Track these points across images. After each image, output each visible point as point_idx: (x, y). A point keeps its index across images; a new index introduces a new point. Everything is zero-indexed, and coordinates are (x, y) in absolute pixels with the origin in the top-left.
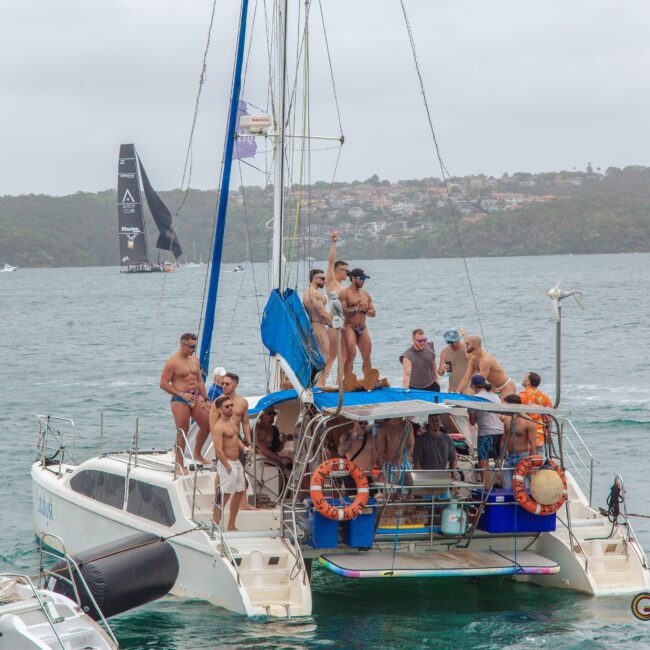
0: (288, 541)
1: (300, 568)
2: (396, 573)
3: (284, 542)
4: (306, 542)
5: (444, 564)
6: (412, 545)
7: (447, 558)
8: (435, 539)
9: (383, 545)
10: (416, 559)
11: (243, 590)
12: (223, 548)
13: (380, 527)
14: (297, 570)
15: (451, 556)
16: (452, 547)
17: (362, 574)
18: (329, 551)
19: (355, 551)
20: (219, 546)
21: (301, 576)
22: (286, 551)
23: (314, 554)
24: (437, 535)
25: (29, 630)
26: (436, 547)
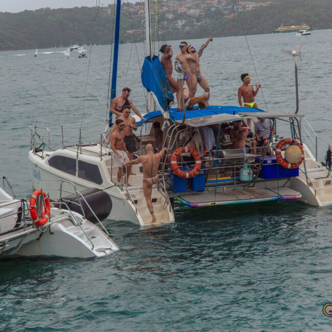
0: (161, 190)
1: (168, 203)
2: (217, 203)
3: (159, 190)
4: (170, 190)
5: (241, 197)
6: (225, 188)
7: (244, 194)
8: (236, 184)
9: (210, 189)
10: (228, 195)
11: (139, 217)
12: (128, 196)
13: (208, 180)
14: (166, 204)
15: (245, 192)
16: (246, 187)
17: (199, 205)
18: (182, 193)
19: (196, 192)
20: (125, 195)
21: (168, 207)
22: (160, 195)
23: (175, 196)
24: (238, 182)
25: (67, 230)
26: (237, 188)
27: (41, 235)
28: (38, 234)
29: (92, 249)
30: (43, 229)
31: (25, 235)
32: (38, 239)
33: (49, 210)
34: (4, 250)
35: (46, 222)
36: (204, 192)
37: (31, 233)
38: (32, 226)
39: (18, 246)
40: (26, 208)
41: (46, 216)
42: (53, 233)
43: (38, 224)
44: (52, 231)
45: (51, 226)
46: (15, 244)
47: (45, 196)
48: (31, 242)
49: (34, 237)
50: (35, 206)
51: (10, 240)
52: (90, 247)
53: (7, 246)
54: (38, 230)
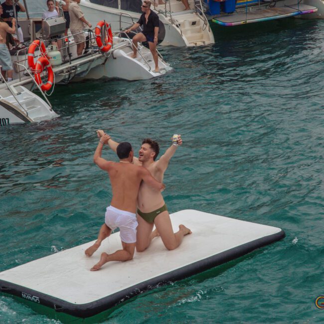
0: (199, 14)
1: (206, 25)
2: (248, 21)
3: (197, 14)
4: (208, 13)
5: (267, 15)
6: (251, 9)
8: (261, 4)
9: (238, 10)
10: (255, 14)
11: (184, 38)
12: (172, 21)
13: (238, 2)
14: (205, 26)
15: (269, 11)
16: (267, 7)
17: (233, 24)
18: (215, 16)
19: (226, 14)
20: (170, 20)
21: (207, 28)
22: (198, 18)
23: (211, 18)
24: (262, 2)
25: (127, 55)
26: (262, 8)
27: (106, 60)
28: (104, 59)
29: (150, 71)
30: (107, 55)
31: (92, 61)
32: (104, 64)
33: (112, 38)
34: (77, 73)
35: (109, 48)
36: (234, 13)
37: (98, 58)
38: (98, 53)
39: (87, 70)
40: (92, 37)
41: (110, 43)
42: (115, 58)
43: (104, 51)
44: (115, 57)
45: (114, 53)
46: (85, 68)
47: (108, 26)
48: (97, 67)
49: (101, 62)
50: (100, 35)
51: (81, 65)
52: (147, 69)
53: (79, 69)
54: (103, 56)
